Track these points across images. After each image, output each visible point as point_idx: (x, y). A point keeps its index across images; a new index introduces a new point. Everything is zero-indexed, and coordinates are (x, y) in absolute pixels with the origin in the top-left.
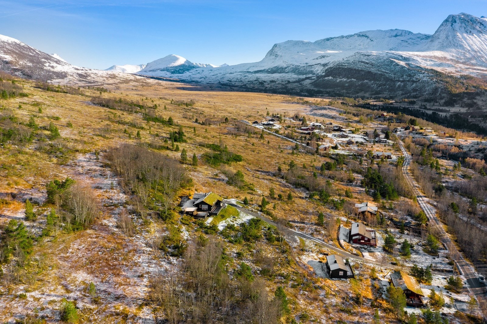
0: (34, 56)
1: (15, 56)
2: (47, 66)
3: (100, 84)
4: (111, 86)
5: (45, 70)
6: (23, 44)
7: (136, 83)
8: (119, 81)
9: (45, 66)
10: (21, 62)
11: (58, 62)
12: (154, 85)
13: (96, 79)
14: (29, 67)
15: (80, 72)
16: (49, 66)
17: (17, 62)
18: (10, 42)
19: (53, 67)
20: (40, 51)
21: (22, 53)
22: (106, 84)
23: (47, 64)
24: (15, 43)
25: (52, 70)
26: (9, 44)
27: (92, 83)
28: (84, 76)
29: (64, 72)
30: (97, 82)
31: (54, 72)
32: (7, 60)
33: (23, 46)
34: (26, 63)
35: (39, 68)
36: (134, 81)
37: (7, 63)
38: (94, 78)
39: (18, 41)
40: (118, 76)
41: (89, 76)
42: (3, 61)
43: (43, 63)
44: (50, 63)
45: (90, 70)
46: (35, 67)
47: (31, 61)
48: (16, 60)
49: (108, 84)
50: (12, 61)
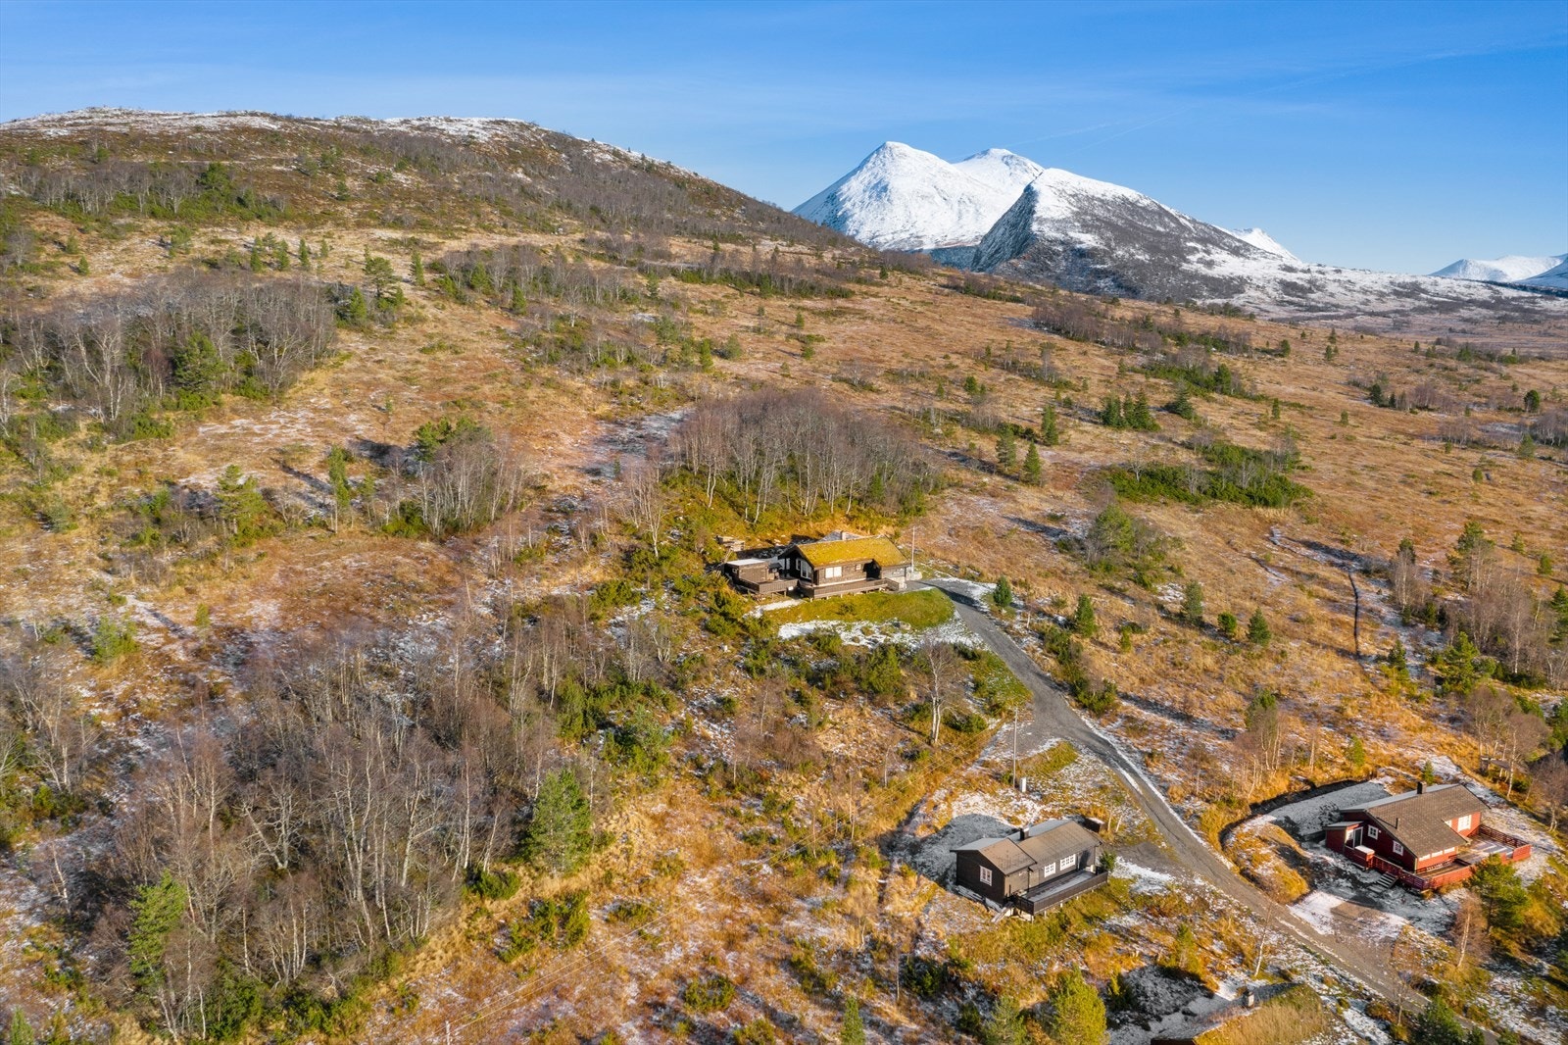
0: (1168, 235)
1: (1109, 234)
2: (1193, 264)
3: (1342, 312)
4: (1380, 319)
5: (1184, 272)
6: (1145, 202)
7: (1484, 311)
8: (1417, 303)
9: (1188, 262)
10: (1120, 253)
11: (1240, 250)
12: (1557, 318)
13: (1340, 299)
14: (1139, 265)
15: (1291, 277)
16: (1200, 261)
17: (1109, 253)
18: (1109, 197)
19: (1210, 264)
20: (1193, 221)
21: (1132, 224)
22: (1366, 313)
23: (1193, 258)
24: (1125, 200)
25: (1204, 270)
26: (1104, 203)
27: (1320, 310)
28: (1302, 289)
29: (1240, 278)
30: (1337, 306)
31: (1206, 279)
32: (1084, 246)
33: (1144, 208)
34: (1132, 255)
35: (1167, 266)
36: (1484, 304)
37: (1082, 254)
38: (1332, 295)
39: (1131, 194)
40: (1429, 288)
41: (1320, 288)
42: (1073, 250)
43: (1182, 254)
44: (1208, 252)
45: (1338, 271)
46: (1156, 265)
47: (1151, 249)
48: (1108, 245)
49: (1372, 314)
50: (1095, 249)
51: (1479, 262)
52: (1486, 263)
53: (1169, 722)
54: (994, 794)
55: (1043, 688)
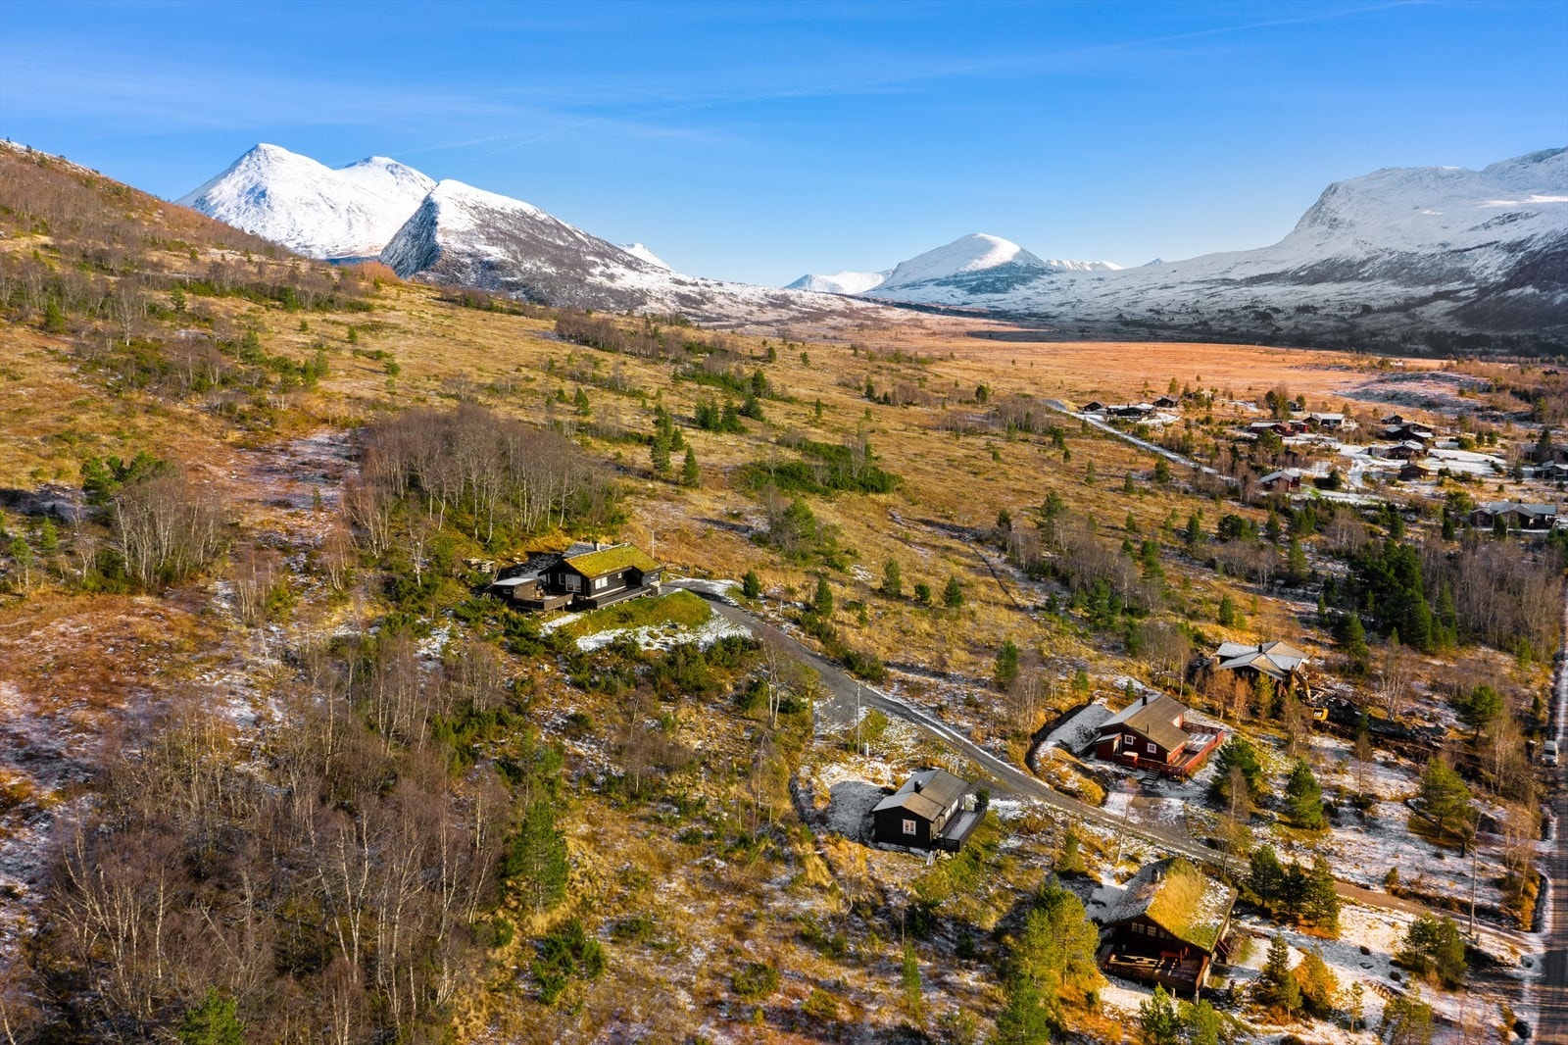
0: (568, 249)
1: (514, 247)
2: (596, 276)
3: (734, 322)
4: (765, 328)
5: (589, 285)
6: (542, 217)
7: (845, 320)
8: (792, 314)
9: (592, 275)
10: (527, 265)
11: (633, 264)
12: (899, 325)
13: (728, 310)
14: (547, 278)
15: (684, 290)
16: (602, 274)
17: (517, 265)
18: (508, 211)
19: (611, 277)
20: (587, 236)
21: (535, 238)
22: (753, 323)
23: (596, 271)
24: (523, 213)
25: (607, 283)
26: (504, 216)
27: (714, 320)
28: (694, 301)
29: (641, 290)
30: (728, 316)
31: (611, 292)
32: (492, 259)
33: (542, 222)
34: (539, 268)
35: (573, 280)
36: (842, 314)
37: (491, 266)
38: (721, 306)
39: (529, 209)
40: (797, 300)
41: (711, 300)
42: (481, 262)
43: (585, 268)
44: (608, 267)
45: (720, 285)
46: (564, 277)
47: (556, 262)
48: (515, 258)
49: (758, 323)
50: (504, 262)
51: (821, 277)
52: (826, 278)
53: (932, 680)
54: (846, 762)
55: (824, 666)
